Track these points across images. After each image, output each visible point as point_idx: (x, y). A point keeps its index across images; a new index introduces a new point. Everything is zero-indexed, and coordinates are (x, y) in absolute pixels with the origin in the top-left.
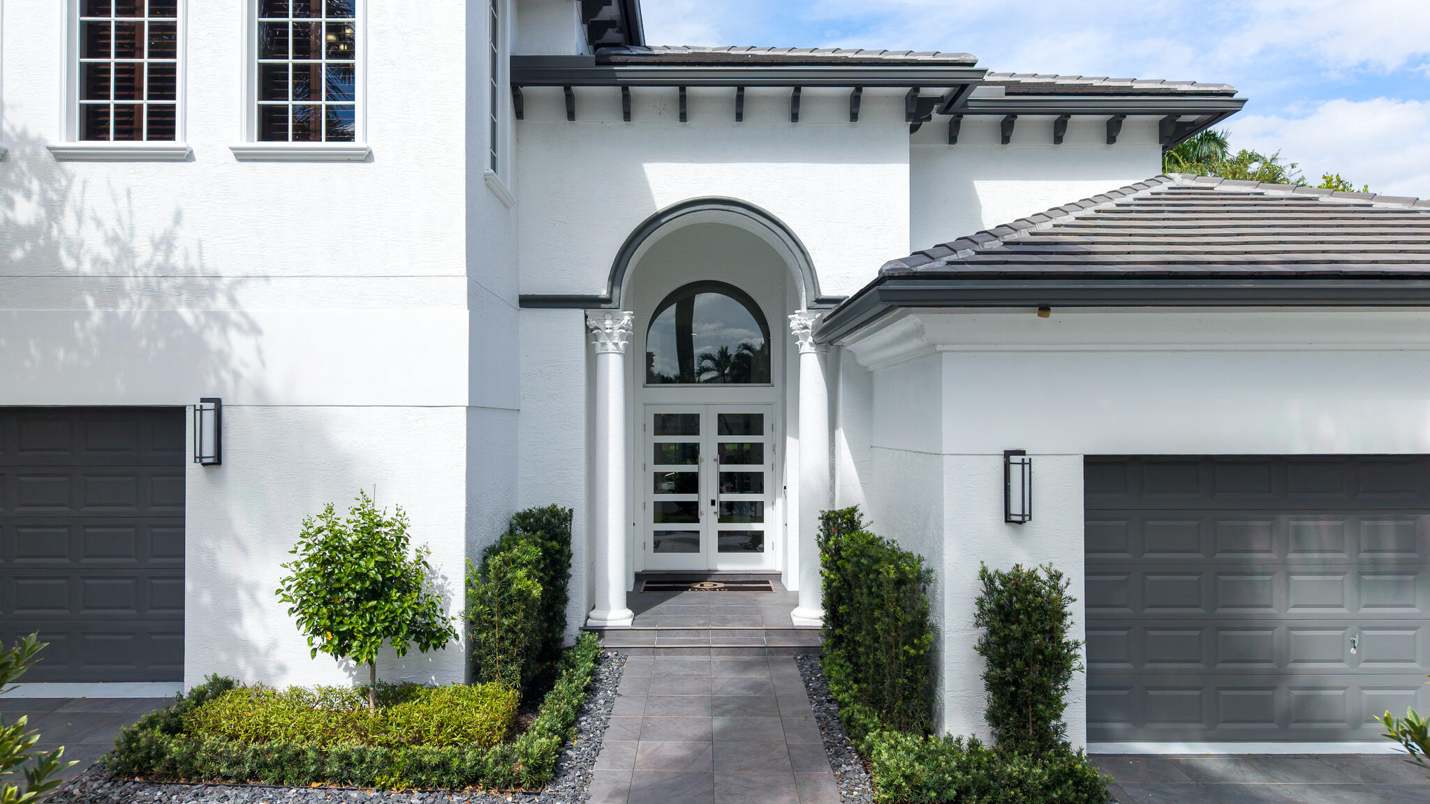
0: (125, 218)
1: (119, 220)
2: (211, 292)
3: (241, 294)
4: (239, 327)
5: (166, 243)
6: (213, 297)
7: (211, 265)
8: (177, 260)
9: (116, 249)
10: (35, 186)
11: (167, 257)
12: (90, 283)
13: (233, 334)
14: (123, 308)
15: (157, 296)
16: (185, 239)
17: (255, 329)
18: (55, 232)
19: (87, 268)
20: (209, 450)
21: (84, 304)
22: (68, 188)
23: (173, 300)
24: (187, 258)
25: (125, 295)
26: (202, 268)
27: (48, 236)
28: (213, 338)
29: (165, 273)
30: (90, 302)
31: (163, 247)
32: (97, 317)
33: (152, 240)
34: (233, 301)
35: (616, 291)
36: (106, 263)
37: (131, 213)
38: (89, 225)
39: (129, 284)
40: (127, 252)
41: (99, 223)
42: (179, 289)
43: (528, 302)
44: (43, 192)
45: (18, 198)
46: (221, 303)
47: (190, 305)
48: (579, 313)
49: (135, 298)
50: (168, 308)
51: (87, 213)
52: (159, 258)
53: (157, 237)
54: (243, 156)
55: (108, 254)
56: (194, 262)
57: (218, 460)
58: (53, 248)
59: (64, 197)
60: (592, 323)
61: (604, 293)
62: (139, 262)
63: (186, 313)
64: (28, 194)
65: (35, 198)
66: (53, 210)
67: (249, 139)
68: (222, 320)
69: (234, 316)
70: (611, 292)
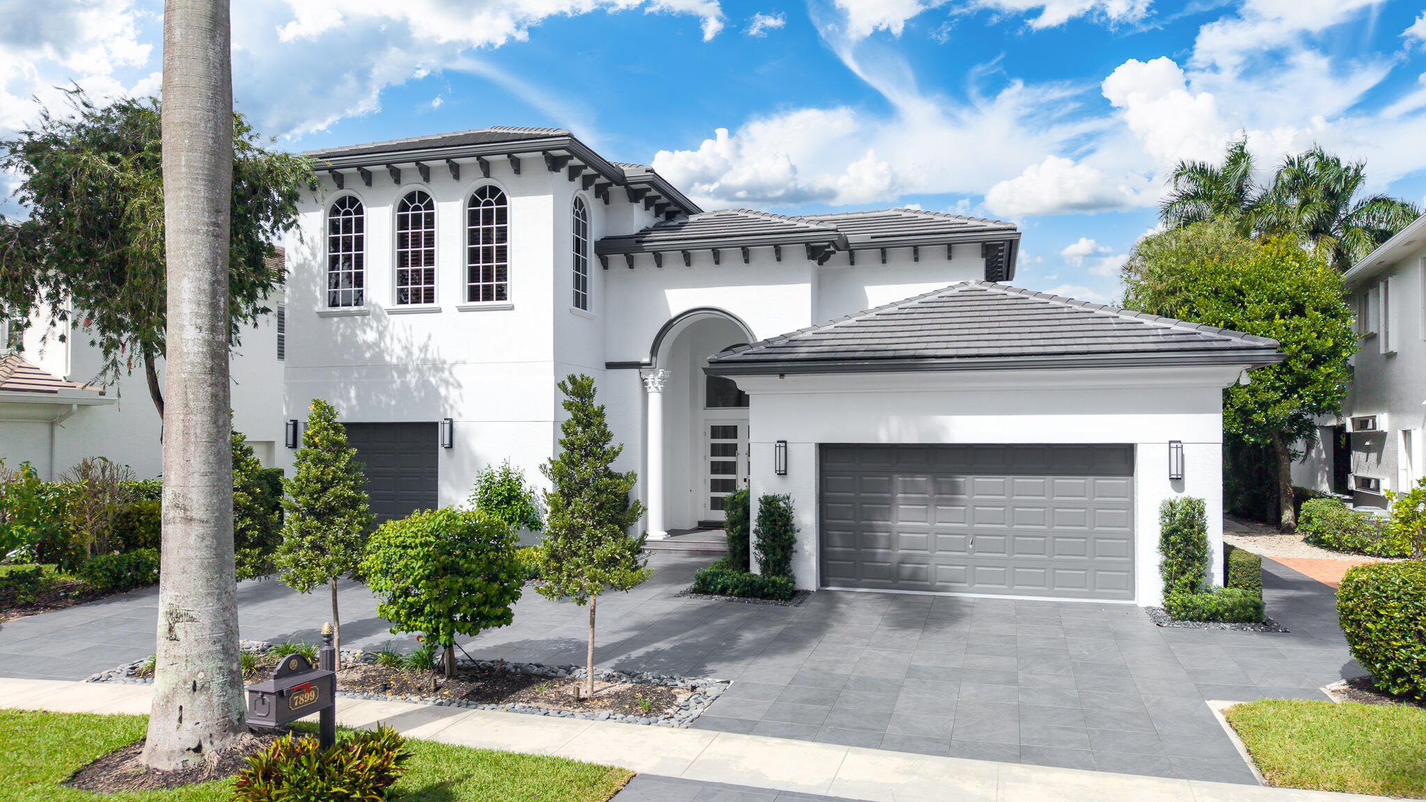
0: (409, 338)
1: (407, 340)
2: (442, 370)
3: (455, 371)
4: (453, 385)
5: (425, 348)
6: (443, 372)
7: (442, 357)
8: (429, 356)
9: (406, 352)
10: (375, 325)
11: (425, 355)
12: (396, 367)
13: (451, 388)
14: (409, 377)
15: (421, 372)
16: (432, 346)
17: (459, 386)
18: (382, 345)
19: (395, 361)
20: (447, 442)
21: (393, 376)
22: (388, 325)
23: (427, 374)
24: (433, 354)
25: (408, 372)
26: (439, 359)
27: (379, 346)
28: (443, 391)
29: (425, 361)
30: (396, 375)
31: (424, 351)
32: (398, 381)
33: (419, 348)
34: (451, 373)
35: (654, 359)
36: (402, 359)
37: (411, 336)
38: (395, 340)
39: (410, 368)
40: (410, 353)
41: (399, 341)
42: (430, 369)
43: (610, 366)
44: (378, 327)
45: (368, 330)
46: (446, 375)
47: (434, 376)
48: (637, 371)
49: (413, 373)
50: (425, 378)
51: (395, 337)
52: (422, 356)
53: (421, 346)
54: (461, 310)
55: (403, 354)
56: (436, 356)
57: (451, 446)
58: (381, 352)
59: (385, 328)
60: (643, 376)
61: (646, 360)
62: (415, 358)
63: (432, 380)
64: (372, 328)
65: (375, 330)
66: (381, 335)
67: (464, 302)
68: (446, 383)
69: (451, 380)
70: (651, 360)
